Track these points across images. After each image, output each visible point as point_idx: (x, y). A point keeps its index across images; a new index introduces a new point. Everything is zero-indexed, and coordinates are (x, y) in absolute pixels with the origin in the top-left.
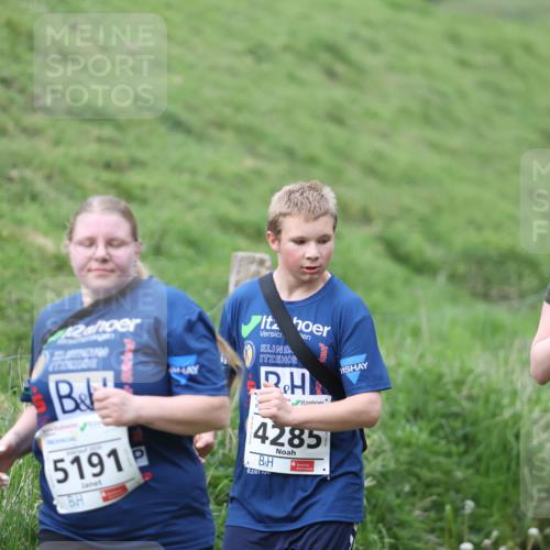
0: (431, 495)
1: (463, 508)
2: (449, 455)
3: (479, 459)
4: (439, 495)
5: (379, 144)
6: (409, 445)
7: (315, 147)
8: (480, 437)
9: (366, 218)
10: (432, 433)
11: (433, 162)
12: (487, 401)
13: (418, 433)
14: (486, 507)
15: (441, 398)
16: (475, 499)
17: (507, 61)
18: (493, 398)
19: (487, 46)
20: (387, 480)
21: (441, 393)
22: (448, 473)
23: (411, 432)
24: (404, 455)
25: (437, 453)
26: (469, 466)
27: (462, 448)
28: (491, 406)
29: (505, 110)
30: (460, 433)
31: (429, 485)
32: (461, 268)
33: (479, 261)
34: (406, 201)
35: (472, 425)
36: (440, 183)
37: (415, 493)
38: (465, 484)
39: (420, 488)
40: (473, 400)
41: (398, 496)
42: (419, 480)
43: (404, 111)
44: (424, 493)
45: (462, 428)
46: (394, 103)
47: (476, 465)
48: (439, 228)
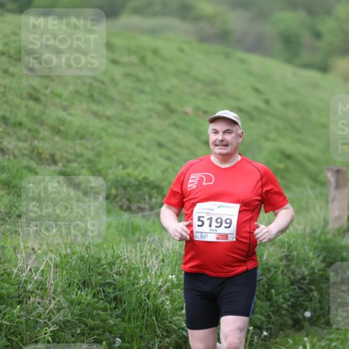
0: (94, 335)
1: (115, 343)
2: (105, 310)
3: (124, 312)
4: (99, 335)
6: (79, 304)
7: (21, 116)
8: (125, 298)
9: (53, 160)
10: (94, 296)
11: (95, 124)
12: (129, 275)
13: (86, 296)
14: (128, 342)
15: (100, 274)
16: (120, 338)
17: (143, 60)
18: (133, 273)
19: (130, 51)
20: (66, 326)
21: (100, 270)
22: (104, 321)
23: (82, 295)
24: (77, 310)
25: (98, 309)
26: (117, 317)
27: (113, 305)
28: (132, 278)
29: (142, 92)
30: (112, 296)
31: (92, 329)
32: (114, 192)
33: (125, 188)
34: (79, 149)
35: (119, 291)
36: (100, 138)
37: (83, 334)
38: (115, 328)
39: (87, 330)
40: (120, 275)
41: (73, 336)
42: (87, 326)
43: (77, 92)
44: (89, 334)
45: (113, 293)
46: (71, 88)
47: (122, 316)
48: (100, 167)
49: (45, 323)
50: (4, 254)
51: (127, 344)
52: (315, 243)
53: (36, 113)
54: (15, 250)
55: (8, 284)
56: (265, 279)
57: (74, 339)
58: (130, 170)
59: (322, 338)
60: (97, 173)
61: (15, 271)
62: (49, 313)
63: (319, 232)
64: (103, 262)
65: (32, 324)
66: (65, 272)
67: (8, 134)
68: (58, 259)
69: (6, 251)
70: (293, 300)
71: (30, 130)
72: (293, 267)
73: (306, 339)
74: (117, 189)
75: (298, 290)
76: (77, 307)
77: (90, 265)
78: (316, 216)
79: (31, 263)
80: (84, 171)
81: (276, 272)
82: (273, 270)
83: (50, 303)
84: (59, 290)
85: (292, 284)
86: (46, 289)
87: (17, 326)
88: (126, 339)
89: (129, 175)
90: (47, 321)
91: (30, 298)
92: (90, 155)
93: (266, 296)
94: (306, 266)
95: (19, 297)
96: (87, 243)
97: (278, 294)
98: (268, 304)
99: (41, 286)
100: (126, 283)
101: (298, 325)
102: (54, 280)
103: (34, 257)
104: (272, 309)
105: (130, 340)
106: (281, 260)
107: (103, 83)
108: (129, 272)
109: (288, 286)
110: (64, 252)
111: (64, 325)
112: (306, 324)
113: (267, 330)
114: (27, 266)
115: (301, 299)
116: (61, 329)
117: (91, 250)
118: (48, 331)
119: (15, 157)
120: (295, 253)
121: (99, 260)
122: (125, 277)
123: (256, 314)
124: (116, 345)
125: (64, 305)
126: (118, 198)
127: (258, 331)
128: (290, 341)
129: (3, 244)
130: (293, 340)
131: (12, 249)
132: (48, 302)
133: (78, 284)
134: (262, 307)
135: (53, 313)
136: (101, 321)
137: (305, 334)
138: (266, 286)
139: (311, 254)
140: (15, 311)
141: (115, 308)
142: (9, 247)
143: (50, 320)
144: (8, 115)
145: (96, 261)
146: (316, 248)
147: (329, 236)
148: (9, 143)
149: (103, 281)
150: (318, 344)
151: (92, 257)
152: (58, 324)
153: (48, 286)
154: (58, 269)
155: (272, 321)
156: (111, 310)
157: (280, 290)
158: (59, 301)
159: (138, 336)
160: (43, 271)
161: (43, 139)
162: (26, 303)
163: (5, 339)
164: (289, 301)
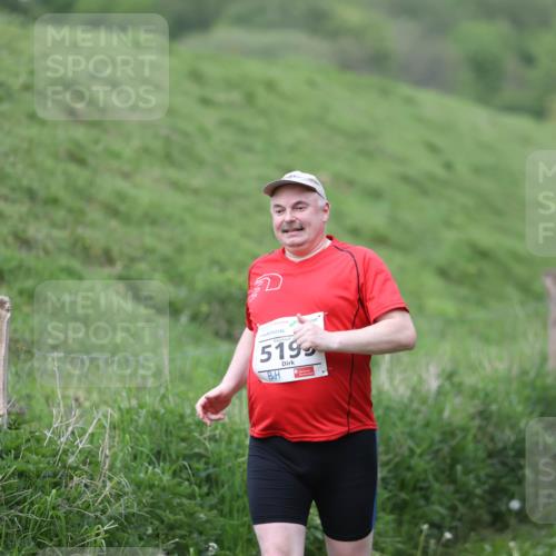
0: (174, 538)
1: (207, 549)
2: (192, 496)
3: (222, 500)
4: (182, 537)
5: (121, 184)
6: (151, 487)
7: (57, 188)
8: (223, 477)
9: (108, 258)
10: (175, 474)
11: (174, 201)
12: (229, 442)
13: (162, 475)
14: (229, 549)
15: (183, 440)
16: (216, 542)
17: (250, 98)
18: (236, 438)
19: (230, 85)
20: (130, 523)
21: (183, 434)
22: (191, 515)
23: (154, 474)
24: (147, 497)
25: (181, 495)
26: (212, 508)
27: (205, 489)
28: (234, 446)
29: (249, 149)
30: (203, 474)
31: (171, 527)
32: (205, 308)
33: (223, 302)
34: (149, 241)
35: (215, 466)
36: (182, 222)
37: (158, 536)
38: (208, 526)
39: (163, 530)
40: (216, 441)
41: (141, 539)
42: (162, 522)
43: (146, 151)
44: (167, 535)
45: (205, 470)
46: (136, 143)
47: (220, 507)
48: (182, 268)
49: (97, 517)
50: (29, 406)
51: (228, 553)
52: (527, 392)
53: (81, 182)
54: (47, 401)
55: (37, 455)
56: (446, 449)
57: (142, 543)
58: (230, 274)
59: (538, 544)
60: (177, 278)
61: (49, 435)
62: (102, 502)
63: (532, 374)
64: (189, 420)
65: (76, 520)
66: (127, 436)
67: (37, 217)
68: (116, 416)
69: (33, 403)
70: (491, 481)
71: (70, 210)
72: (490, 429)
73: (512, 544)
74: (209, 303)
75: (499, 467)
76: (148, 492)
77: (167, 425)
78: (528, 348)
79: (74, 423)
80: (157, 276)
81: (464, 438)
82: (460, 435)
83: (105, 486)
84: (118, 464)
85: (490, 455)
86: (97, 464)
87: (51, 523)
88: (226, 544)
89: (229, 282)
90: (98, 514)
91: (72, 478)
92: (166, 249)
93: (449, 476)
94: (512, 427)
95: (55, 475)
96: (162, 391)
97: (467, 472)
98: (451, 488)
99: (90, 458)
100: (226, 454)
101: (499, 522)
102: (110, 449)
103: (78, 412)
104: (457, 496)
105: (232, 546)
106: (472, 418)
107: (186, 135)
108: (230, 437)
109: (483, 461)
110: (125, 405)
111: (126, 522)
112: (513, 521)
113: (450, 530)
114: (67, 427)
115: (504, 481)
116: (122, 528)
117: (169, 402)
118: (102, 530)
119: (47, 252)
120: (494, 407)
121: (182, 417)
122: (223, 444)
123: (433, 503)
124: (210, 554)
125: (126, 490)
126: (212, 319)
127: (435, 531)
128: (488, 547)
129: (28, 391)
130: (493, 546)
131: (43, 400)
132: (100, 484)
133: (148, 456)
134: (442, 493)
135: (109, 502)
136: (185, 515)
137: (510, 536)
138: (448, 461)
139: (520, 408)
140: (49, 499)
141: (208, 494)
142: (38, 396)
143: (103, 512)
144: (35, 185)
145: (177, 418)
146: (528, 399)
147: (549, 381)
148: (37, 231)
149: (187, 452)
150: (532, 552)
151: (172, 412)
152: (116, 520)
153: (101, 458)
154: (117, 432)
155: (458, 515)
156: (202, 496)
157: (472, 466)
158: (119, 483)
159: (245, 538)
160: (92, 435)
161: (93, 225)
162: (66, 486)
163: (33, 544)
164: (484, 483)
